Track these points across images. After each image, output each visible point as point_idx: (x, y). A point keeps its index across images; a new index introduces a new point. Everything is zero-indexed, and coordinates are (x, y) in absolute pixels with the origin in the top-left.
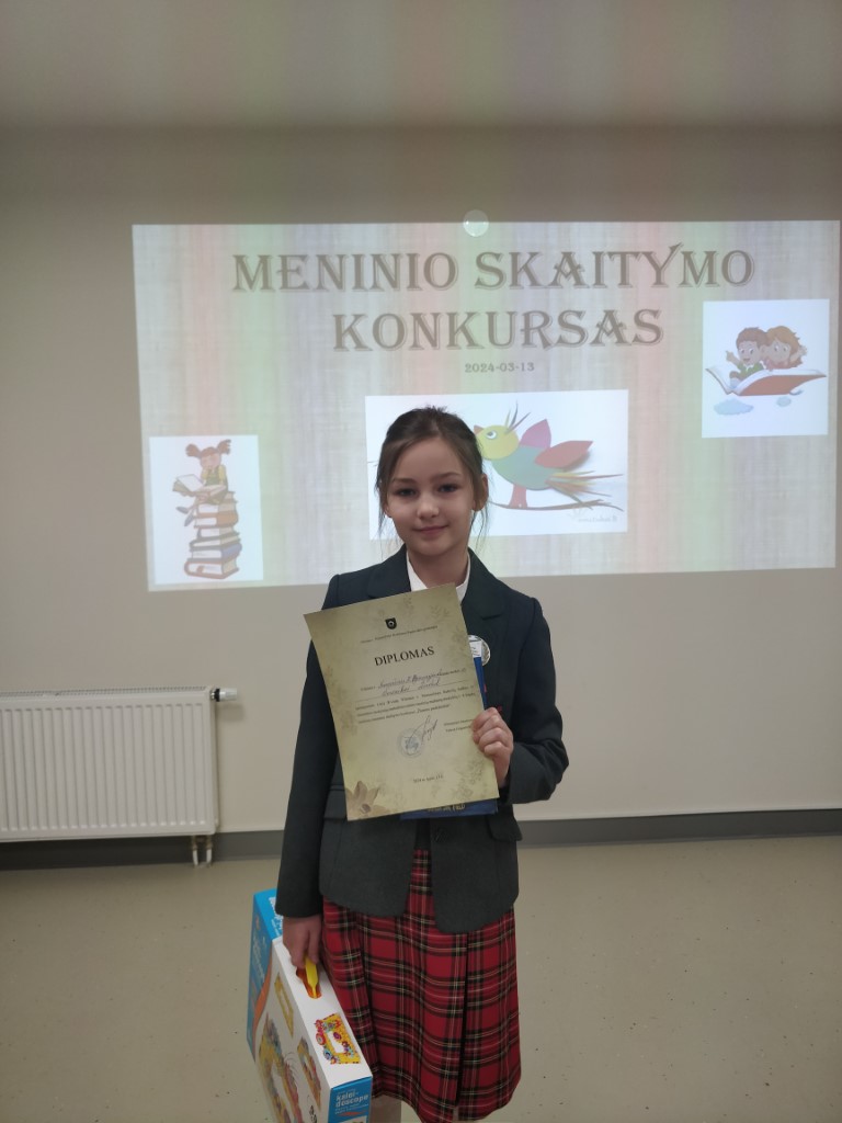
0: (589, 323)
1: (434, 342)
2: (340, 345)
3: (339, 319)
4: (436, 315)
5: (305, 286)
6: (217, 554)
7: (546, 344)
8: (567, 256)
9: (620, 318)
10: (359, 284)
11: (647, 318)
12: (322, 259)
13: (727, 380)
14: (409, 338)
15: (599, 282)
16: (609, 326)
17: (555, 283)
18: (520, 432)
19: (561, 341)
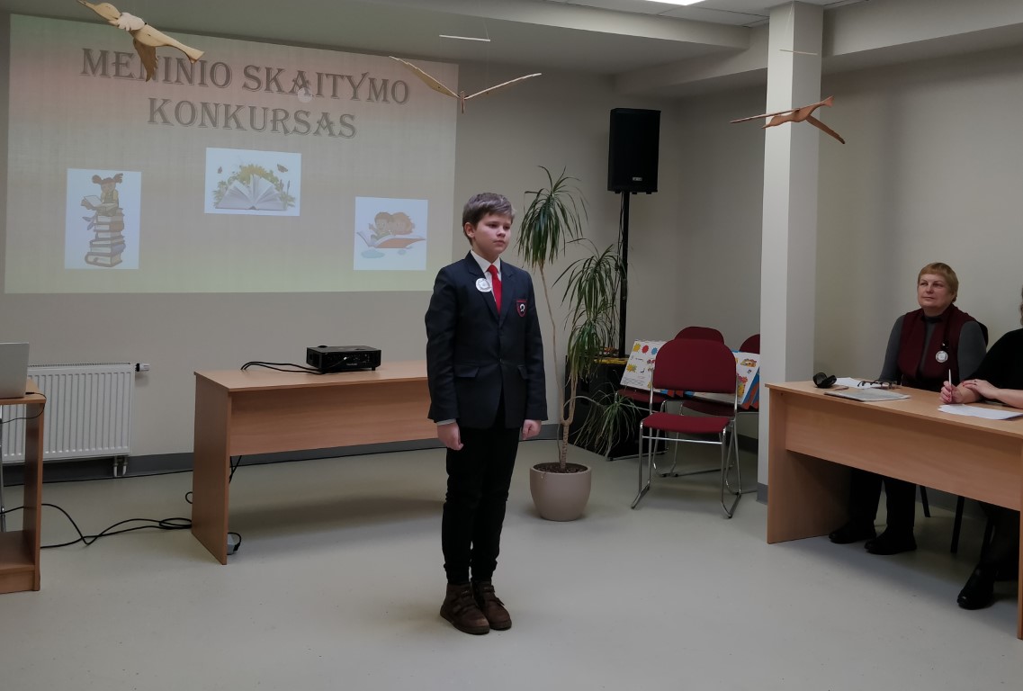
4: (216, 105)
7: (286, 131)
8: (301, 74)
9: (331, 118)
15: (319, 93)
16: (325, 123)
19: (295, 130)
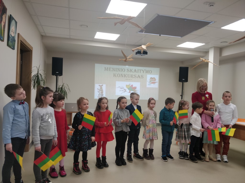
0: (137, 76)
1: (123, 77)
2: (114, 76)
3: (114, 74)
4: (123, 74)
5: (111, 71)
6: (101, 96)
7: (133, 78)
8: (135, 70)
9: (140, 76)
10: (116, 71)
11: (142, 76)
12: (113, 68)
13: (149, 82)
14: (120, 76)
15: (138, 72)
17: (134, 72)
18: (130, 86)
19: (134, 77)
